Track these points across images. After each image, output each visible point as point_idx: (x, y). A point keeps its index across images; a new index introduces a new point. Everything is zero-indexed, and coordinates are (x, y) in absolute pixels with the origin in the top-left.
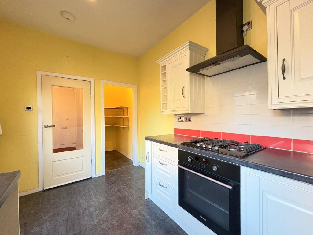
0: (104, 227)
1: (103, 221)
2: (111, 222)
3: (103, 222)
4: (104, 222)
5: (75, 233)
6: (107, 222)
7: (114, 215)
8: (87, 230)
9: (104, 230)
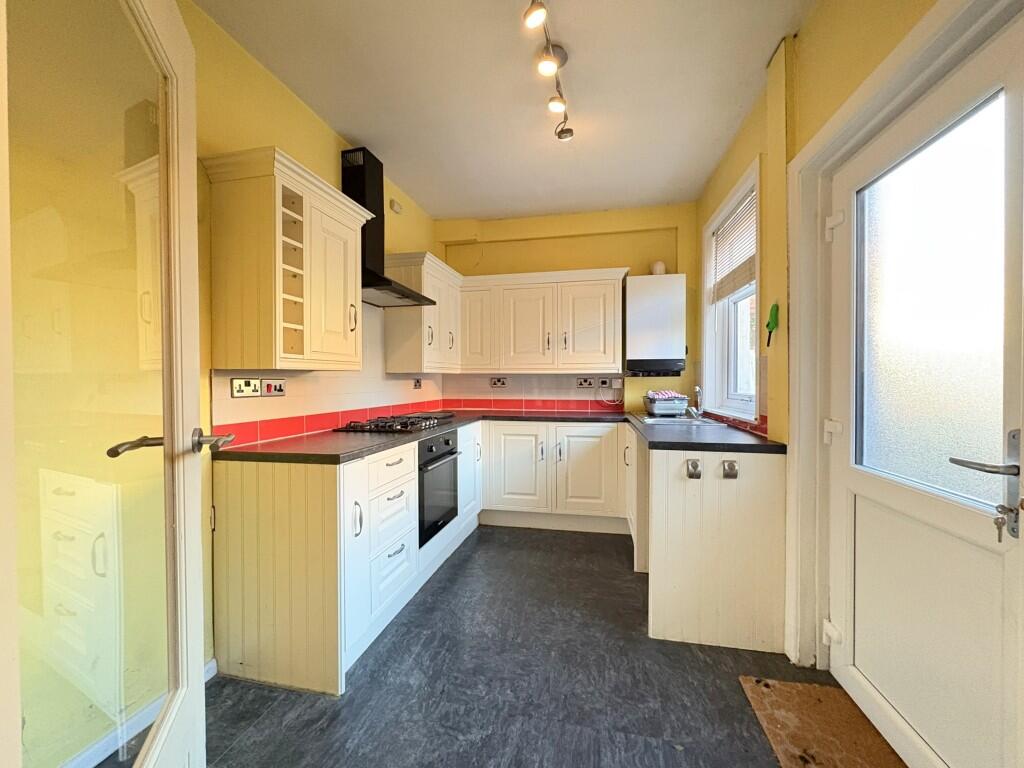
0: (509, 692)
1: (499, 711)
2: (486, 694)
3: (502, 709)
4: (500, 706)
5: (579, 728)
6: (492, 702)
7: (463, 708)
8: (548, 714)
9: (513, 684)
